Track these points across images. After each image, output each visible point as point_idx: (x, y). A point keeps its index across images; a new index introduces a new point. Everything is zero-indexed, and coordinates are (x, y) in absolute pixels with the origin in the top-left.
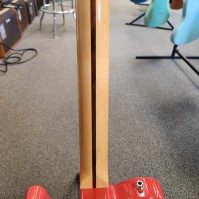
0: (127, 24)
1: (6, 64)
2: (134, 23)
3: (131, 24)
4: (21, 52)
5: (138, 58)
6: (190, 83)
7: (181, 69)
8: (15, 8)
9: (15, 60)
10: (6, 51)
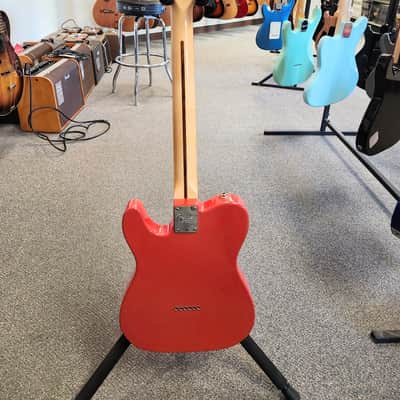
0: (254, 84)
1: (64, 141)
2: (265, 83)
3: (261, 84)
4: (86, 125)
5: (266, 133)
6: (344, 167)
7: (334, 150)
8: (77, 59)
9: (77, 135)
10: (64, 123)
